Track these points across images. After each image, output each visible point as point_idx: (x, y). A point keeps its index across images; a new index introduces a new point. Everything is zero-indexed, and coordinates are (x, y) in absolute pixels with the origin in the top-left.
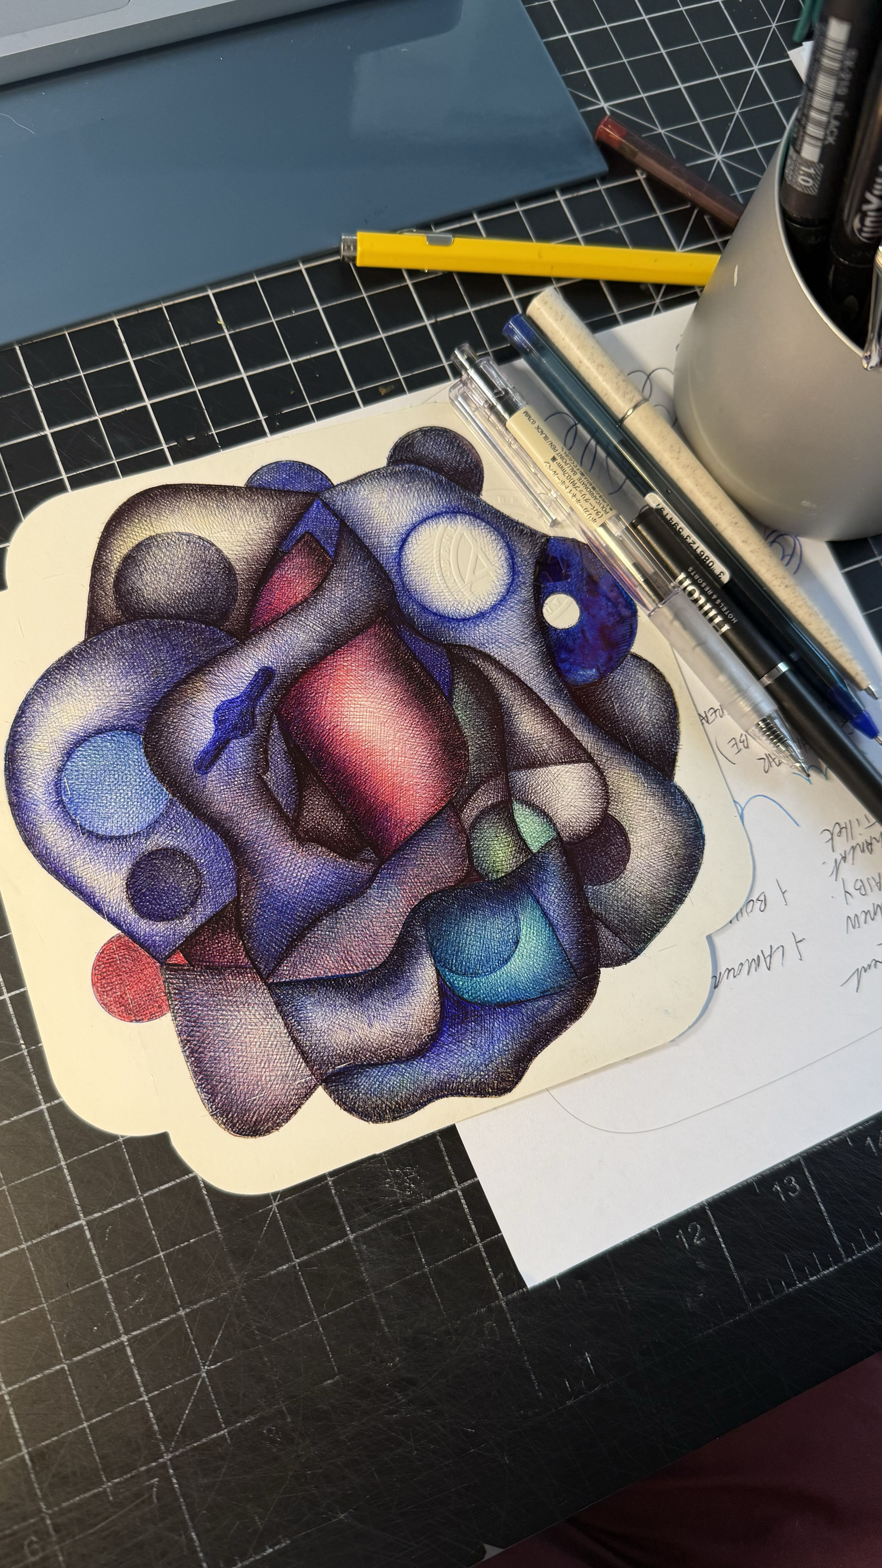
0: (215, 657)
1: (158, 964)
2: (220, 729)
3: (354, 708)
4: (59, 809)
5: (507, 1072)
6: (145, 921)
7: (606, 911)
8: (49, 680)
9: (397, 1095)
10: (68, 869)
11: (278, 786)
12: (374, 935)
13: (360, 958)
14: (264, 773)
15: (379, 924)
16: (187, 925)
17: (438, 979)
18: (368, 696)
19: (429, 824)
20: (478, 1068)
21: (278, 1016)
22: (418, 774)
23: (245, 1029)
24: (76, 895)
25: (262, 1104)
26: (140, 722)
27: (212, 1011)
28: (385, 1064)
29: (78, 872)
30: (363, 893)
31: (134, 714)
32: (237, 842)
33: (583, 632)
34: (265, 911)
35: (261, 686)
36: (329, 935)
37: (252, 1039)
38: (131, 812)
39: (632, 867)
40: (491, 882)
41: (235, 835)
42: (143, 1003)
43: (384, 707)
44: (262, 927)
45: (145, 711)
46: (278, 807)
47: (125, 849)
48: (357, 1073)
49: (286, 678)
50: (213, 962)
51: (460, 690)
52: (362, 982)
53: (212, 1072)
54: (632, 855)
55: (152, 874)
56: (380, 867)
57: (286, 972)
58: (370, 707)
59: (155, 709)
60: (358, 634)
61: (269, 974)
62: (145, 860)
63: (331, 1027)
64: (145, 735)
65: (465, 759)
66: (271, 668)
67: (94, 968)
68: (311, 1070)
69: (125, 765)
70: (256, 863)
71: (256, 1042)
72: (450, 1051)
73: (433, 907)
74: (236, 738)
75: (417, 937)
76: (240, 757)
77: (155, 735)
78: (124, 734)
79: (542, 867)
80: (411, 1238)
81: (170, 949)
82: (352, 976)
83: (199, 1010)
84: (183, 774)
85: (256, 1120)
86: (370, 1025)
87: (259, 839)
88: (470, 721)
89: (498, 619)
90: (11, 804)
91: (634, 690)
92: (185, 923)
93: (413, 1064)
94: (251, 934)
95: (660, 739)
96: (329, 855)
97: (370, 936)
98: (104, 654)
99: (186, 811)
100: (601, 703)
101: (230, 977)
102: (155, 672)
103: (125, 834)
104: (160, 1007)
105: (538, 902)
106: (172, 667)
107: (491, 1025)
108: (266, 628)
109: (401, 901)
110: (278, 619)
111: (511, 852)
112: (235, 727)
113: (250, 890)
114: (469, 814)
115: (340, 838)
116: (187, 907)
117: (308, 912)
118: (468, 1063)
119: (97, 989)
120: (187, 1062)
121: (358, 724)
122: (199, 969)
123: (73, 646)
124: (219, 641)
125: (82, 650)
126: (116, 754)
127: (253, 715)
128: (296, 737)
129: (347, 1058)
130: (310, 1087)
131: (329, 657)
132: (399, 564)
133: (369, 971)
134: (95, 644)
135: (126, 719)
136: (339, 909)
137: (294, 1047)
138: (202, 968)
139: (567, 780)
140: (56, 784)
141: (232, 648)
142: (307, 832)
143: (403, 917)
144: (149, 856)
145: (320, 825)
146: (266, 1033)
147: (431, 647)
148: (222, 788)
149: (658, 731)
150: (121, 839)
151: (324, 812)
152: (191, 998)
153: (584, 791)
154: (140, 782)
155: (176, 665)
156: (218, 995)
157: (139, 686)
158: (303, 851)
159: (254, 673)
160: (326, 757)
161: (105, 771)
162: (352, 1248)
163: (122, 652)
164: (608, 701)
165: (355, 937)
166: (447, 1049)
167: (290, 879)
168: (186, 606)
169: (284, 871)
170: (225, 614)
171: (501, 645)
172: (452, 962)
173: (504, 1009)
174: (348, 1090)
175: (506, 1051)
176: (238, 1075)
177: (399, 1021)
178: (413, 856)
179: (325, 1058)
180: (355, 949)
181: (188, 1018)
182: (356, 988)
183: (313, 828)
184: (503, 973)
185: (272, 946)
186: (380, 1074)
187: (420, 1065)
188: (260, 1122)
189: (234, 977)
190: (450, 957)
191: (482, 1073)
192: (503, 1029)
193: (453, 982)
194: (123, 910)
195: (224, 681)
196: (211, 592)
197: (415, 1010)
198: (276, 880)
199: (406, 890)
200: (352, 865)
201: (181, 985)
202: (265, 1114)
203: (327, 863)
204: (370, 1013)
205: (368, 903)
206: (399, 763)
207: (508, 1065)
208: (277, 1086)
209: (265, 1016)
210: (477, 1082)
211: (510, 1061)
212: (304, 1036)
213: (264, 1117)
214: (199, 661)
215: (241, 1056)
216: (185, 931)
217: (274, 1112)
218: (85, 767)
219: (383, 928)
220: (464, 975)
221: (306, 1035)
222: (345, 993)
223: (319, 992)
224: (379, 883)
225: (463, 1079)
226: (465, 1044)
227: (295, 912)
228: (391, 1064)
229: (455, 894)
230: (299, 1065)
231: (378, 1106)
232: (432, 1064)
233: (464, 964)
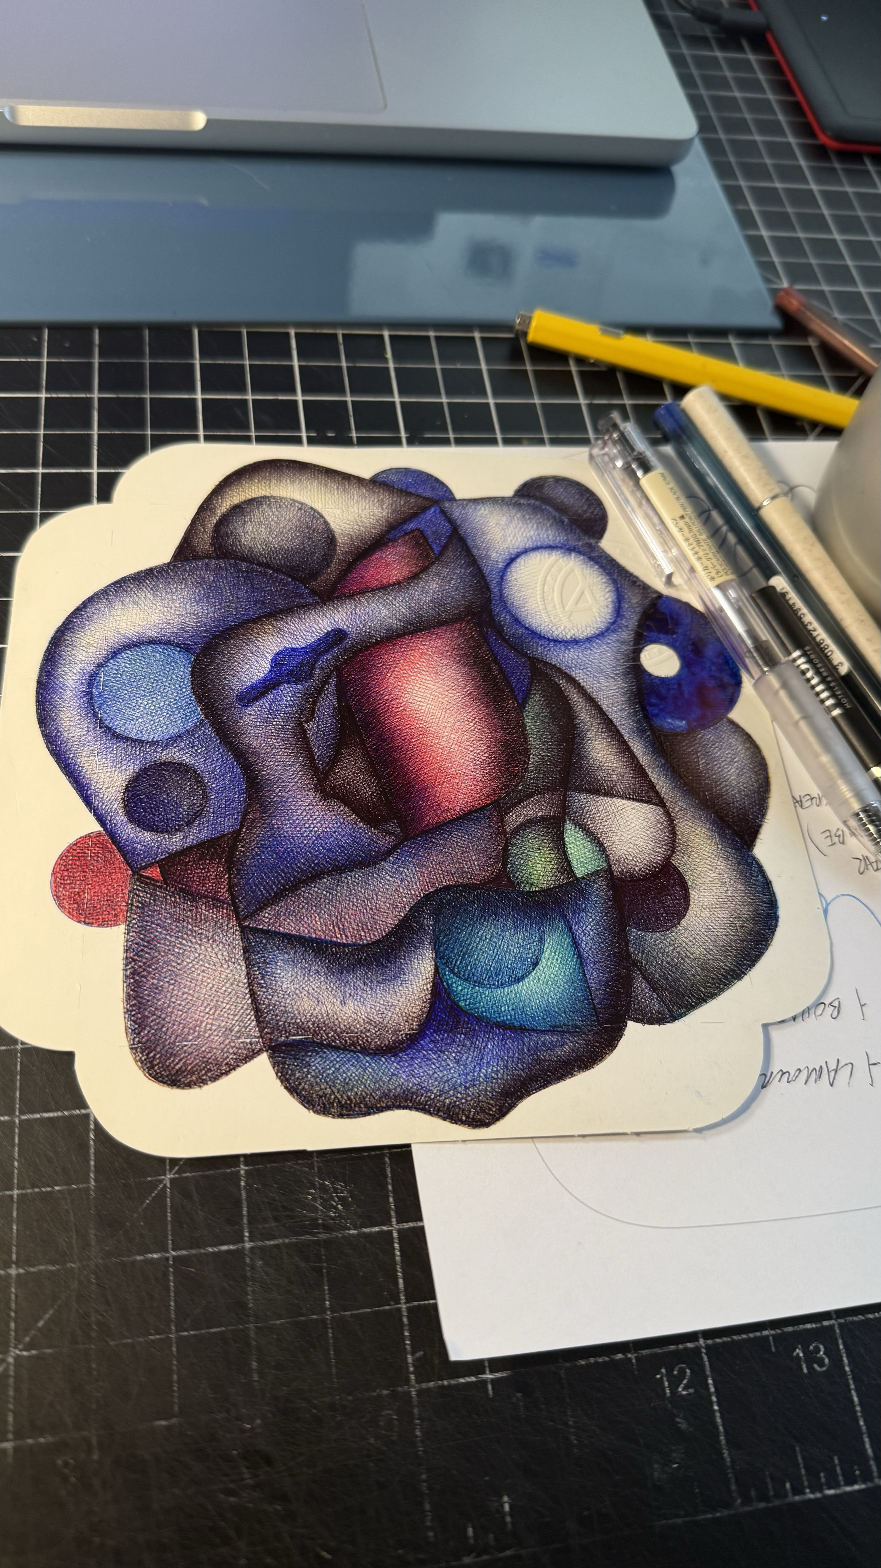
0: (292, 608)
1: (130, 872)
2: (275, 671)
3: (419, 688)
4: (85, 699)
5: (489, 1103)
6: (133, 826)
7: (647, 961)
8: (121, 586)
9: (352, 1090)
10: (72, 755)
11: (317, 737)
12: (376, 909)
13: (353, 929)
14: (307, 722)
15: (384, 900)
16: (176, 842)
17: (435, 975)
18: (437, 681)
19: (467, 816)
20: (456, 1088)
21: (242, 963)
22: (469, 766)
23: (201, 965)
24: (70, 782)
25: (192, 1053)
26: (197, 644)
27: (171, 936)
28: (347, 1050)
29: (81, 762)
30: (375, 863)
31: (194, 636)
32: (257, 778)
33: (680, 685)
34: (263, 852)
35: (330, 644)
36: (325, 895)
37: (205, 979)
38: (157, 720)
39: (688, 924)
40: (521, 893)
41: (257, 771)
42: (99, 906)
43: (451, 695)
44: (255, 866)
45: (205, 637)
46: (311, 757)
47: (138, 753)
48: (313, 1051)
49: (357, 643)
50: (190, 887)
51: (535, 701)
52: (347, 954)
53: (148, 1001)
54: (690, 913)
55: (157, 784)
56: (402, 843)
57: (266, 919)
58: (435, 691)
59: (215, 637)
60: (442, 625)
61: (247, 916)
62: (154, 769)
63: (298, 992)
64: (198, 656)
65: (524, 766)
66: (345, 631)
67: (61, 857)
68: (261, 1031)
69: (167, 678)
70: (270, 802)
71: (208, 983)
72: (428, 1059)
73: (450, 899)
74: (289, 683)
75: (423, 924)
76: (286, 701)
77: (207, 659)
78: (176, 651)
79: (583, 894)
80: (319, 1270)
81: (149, 860)
82: (337, 944)
83: (157, 931)
84: (223, 700)
85: (180, 1068)
86: (343, 1002)
87: (280, 781)
88: (538, 732)
89: (591, 650)
90: (39, 683)
91: (724, 753)
92: (174, 840)
93: (380, 1060)
94: (240, 870)
95: (744, 807)
96: (350, 816)
97: (371, 909)
98: (183, 579)
99: (213, 735)
100: (685, 754)
101: (204, 907)
102: (228, 606)
103: (143, 739)
104: (116, 916)
105: (570, 928)
106: (246, 606)
107: (484, 1044)
108: (351, 596)
109: (416, 883)
110: (366, 592)
111: (552, 869)
112: (291, 673)
113: (255, 827)
114: (514, 818)
115: (368, 803)
116: (182, 825)
117: (310, 866)
118: (445, 1078)
119: (55, 879)
120: (124, 982)
121: (418, 703)
122: (172, 889)
123: (156, 565)
124: (300, 596)
125: (163, 570)
126: (162, 665)
127: (313, 667)
128: (351, 698)
129: (306, 1031)
130: (253, 1050)
131: (407, 637)
132: (502, 578)
133: (359, 945)
134: (178, 568)
135: (183, 638)
136: (345, 873)
137: (249, 1001)
138: (176, 889)
139: (631, 816)
140: (92, 676)
141: (311, 604)
142: (333, 788)
143: (414, 900)
144: (160, 766)
145: (350, 785)
146: (223, 976)
147: (515, 656)
148: (258, 724)
149: (744, 799)
150: (138, 742)
151: (357, 774)
152: (153, 916)
153: (648, 832)
154: (176, 696)
155: (251, 605)
156: (184, 921)
157: (208, 613)
158: (323, 805)
159: (326, 631)
160: (376, 723)
161: (145, 678)
162: (244, 1259)
163: (201, 583)
164: (693, 755)
165: (353, 905)
166: (424, 1055)
167: (301, 828)
168: (279, 559)
169: (297, 819)
170: (314, 575)
171: (588, 673)
172: (456, 962)
173: (504, 1031)
174: (296, 1066)
175: (494, 1079)
176: (176, 1013)
177: (378, 1008)
178: (442, 842)
179: (281, 1023)
180: (350, 918)
181: (142, 936)
182: (339, 958)
183: (342, 786)
184: (511, 991)
185: (260, 888)
186: (338, 1059)
187: (389, 1063)
188: (184, 1072)
189: (208, 908)
190: (455, 956)
191: (459, 1095)
192: (497, 1053)
193: (452, 984)
194: (113, 809)
195: (294, 631)
196: (307, 554)
197: (399, 1001)
198: (286, 825)
199: (424, 873)
200: (372, 833)
201: (147, 900)
202: (192, 1065)
203: (346, 823)
204: (347, 989)
205: (378, 875)
206: (452, 750)
207: (493, 1095)
208: (216, 1038)
209: (227, 959)
210: (450, 1103)
211: (496, 1092)
212: (264, 992)
213: (190, 1067)
214: (275, 607)
215: (187, 993)
216: (171, 848)
217: (204, 1065)
218: (126, 669)
219: (388, 905)
220: (466, 980)
221: (267, 991)
222: (325, 960)
223: (297, 951)
224: (397, 858)
225: (435, 1094)
226: (447, 1056)
227: (296, 862)
228: (355, 1052)
229: (478, 892)
230: (249, 1022)
231: (326, 1095)
232: (403, 1067)
233: (469, 968)
